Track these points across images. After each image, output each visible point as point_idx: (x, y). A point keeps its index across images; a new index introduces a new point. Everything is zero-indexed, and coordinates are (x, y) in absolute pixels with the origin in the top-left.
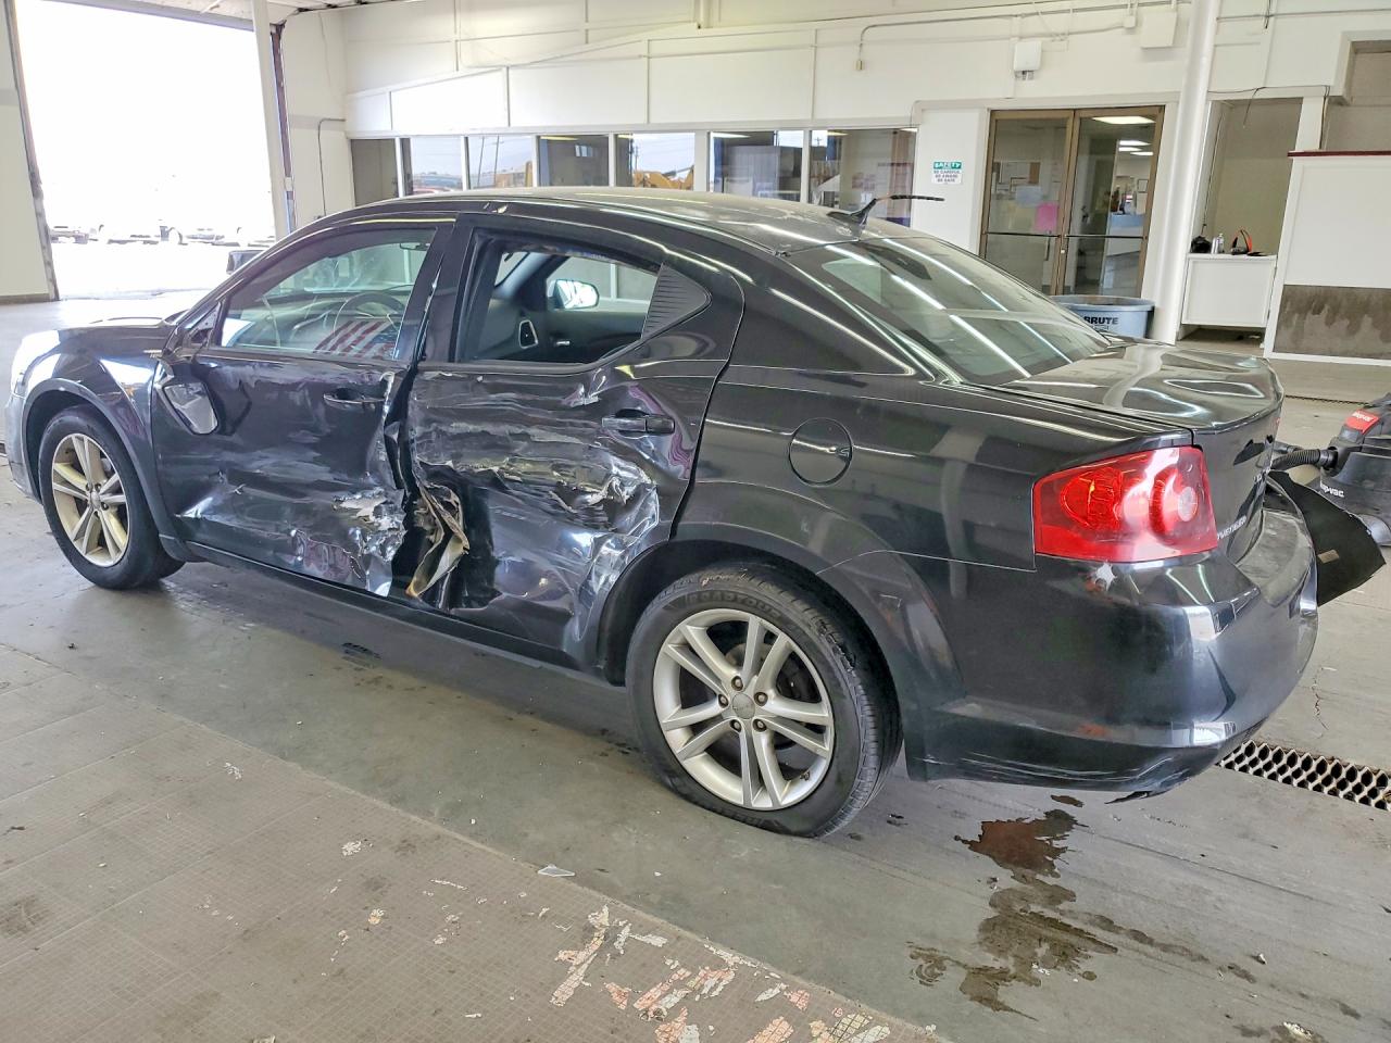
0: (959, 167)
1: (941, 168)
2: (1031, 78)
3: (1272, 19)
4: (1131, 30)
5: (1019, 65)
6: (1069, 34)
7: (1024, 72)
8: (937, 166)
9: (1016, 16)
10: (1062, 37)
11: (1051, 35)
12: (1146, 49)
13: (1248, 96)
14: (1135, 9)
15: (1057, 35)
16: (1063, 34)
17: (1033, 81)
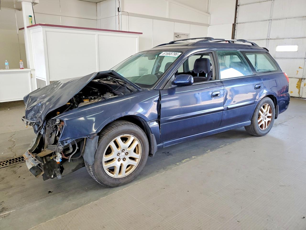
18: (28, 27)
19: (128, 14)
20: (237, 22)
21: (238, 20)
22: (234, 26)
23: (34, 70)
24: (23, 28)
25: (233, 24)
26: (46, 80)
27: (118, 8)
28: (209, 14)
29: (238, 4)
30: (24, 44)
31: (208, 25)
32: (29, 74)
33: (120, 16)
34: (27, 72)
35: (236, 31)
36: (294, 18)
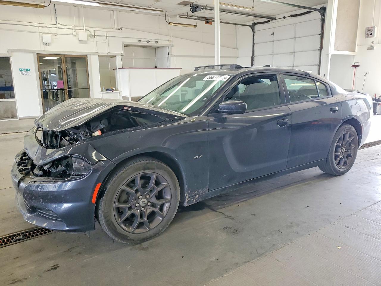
0: (29, 70)
1: (22, 70)
2: (48, 45)
3: (107, 37)
4: (75, 35)
5: (45, 41)
6: (58, 34)
7: (46, 43)
8: (21, 70)
9: (40, 27)
10: (56, 35)
11: (52, 34)
12: (79, 41)
13: (106, 55)
14: (75, 30)
15: (54, 34)
16: (56, 34)
17: (48, 46)
18: (119, 69)
19: (175, 56)
20: (254, 55)
21: (255, 54)
22: (253, 58)
23: (121, 91)
24: (116, 69)
25: (252, 57)
26: (129, 96)
27: (168, 53)
28: (237, 49)
29: (254, 43)
30: (115, 77)
31: (237, 57)
32: (119, 93)
33: (170, 58)
34: (118, 92)
35: (254, 61)
36: (285, 53)
